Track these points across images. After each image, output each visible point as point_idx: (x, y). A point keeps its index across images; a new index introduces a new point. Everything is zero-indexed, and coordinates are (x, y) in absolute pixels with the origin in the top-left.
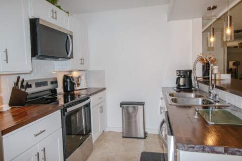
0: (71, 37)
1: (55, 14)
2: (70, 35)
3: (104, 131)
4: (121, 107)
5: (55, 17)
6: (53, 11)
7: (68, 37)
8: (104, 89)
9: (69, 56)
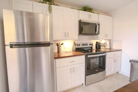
0: (99, 25)
1: (90, 16)
2: (98, 24)
3: (118, 72)
4: (130, 62)
5: (90, 17)
6: (89, 15)
7: (96, 25)
8: (121, 50)
9: (97, 33)
